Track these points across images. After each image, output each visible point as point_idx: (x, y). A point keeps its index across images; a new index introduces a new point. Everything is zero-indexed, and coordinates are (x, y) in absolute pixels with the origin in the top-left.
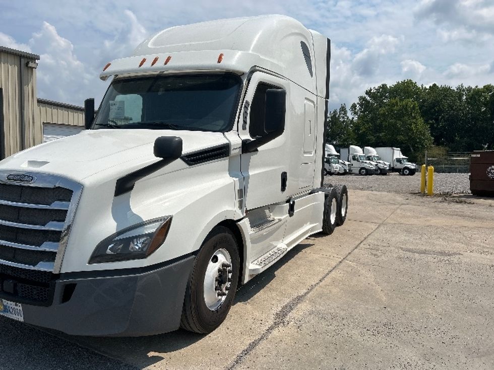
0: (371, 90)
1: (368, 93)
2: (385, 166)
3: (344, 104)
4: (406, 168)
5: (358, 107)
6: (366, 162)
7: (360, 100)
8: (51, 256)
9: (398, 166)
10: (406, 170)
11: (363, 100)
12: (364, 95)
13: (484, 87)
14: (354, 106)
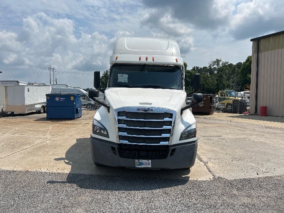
8: (167, 139)
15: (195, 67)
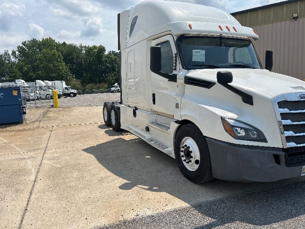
0: (26, 42)
1: (24, 44)
2: (60, 92)
3: (7, 51)
4: (72, 93)
5: (17, 53)
6: (49, 91)
7: (18, 48)
9: (67, 92)
10: (72, 94)
11: (21, 49)
12: (21, 45)
13: (93, 46)
14: (14, 53)
15: (110, 51)
